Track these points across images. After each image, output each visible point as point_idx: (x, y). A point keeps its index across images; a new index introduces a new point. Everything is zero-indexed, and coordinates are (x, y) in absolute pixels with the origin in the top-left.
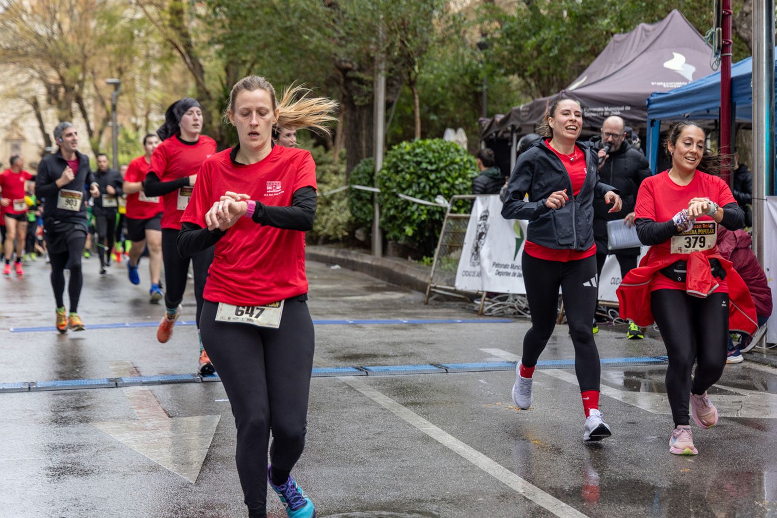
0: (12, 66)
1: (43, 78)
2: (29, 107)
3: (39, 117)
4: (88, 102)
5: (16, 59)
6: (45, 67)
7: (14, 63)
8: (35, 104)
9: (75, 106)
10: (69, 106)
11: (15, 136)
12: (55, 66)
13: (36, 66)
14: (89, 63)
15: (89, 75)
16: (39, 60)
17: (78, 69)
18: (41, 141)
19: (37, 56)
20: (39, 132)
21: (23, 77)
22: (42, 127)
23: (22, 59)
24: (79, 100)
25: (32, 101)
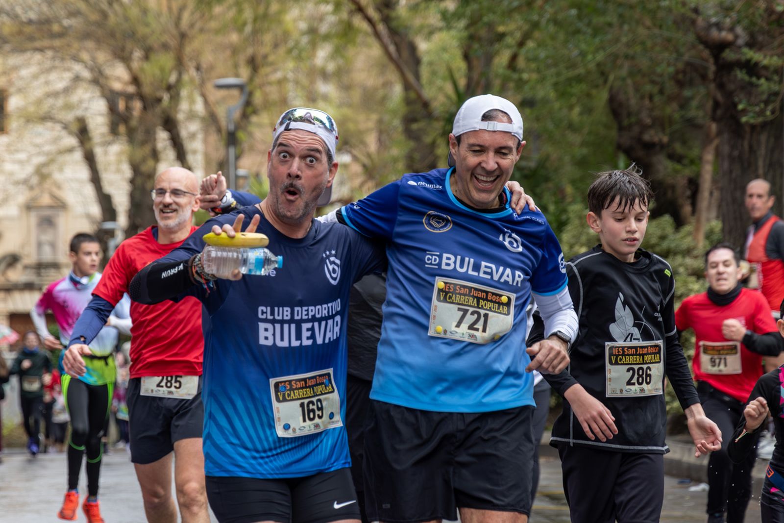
0: (38, 56)
1: (98, 80)
2: (71, 141)
3: (90, 159)
4: (189, 129)
5: (46, 43)
6: (102, 56)
7: (41, 50)
8: (83, 132)
9: (162, 136)
10: (149, 137)
11: (46, 200)
12: (123, 57)
13: (85, 56)
14: (188, 49)
15: (190, 73)
16: (90, 44)
17: (166, 60)
18: (96, 210)
19: (86, 36)
20: (89, 190)
21: (59, 80)
22: (96, 180)
23: (57, 43)
24: (170, 124)
25: (75, 128)
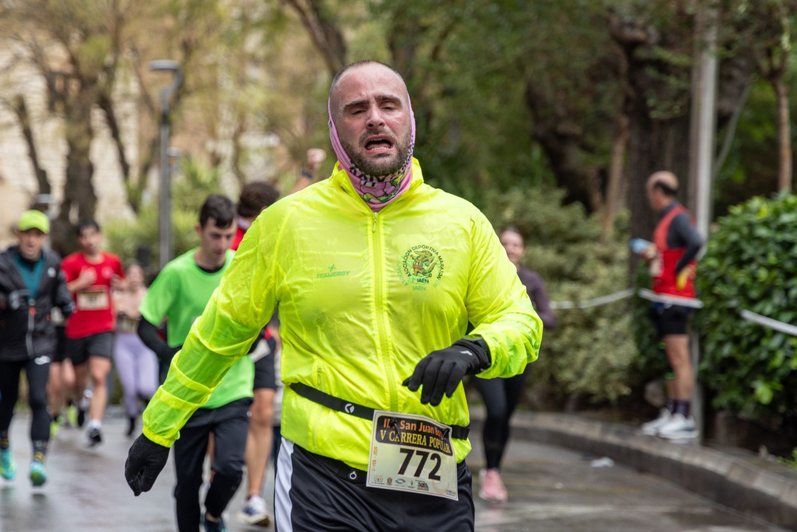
1: (38, 59)
2: (9, 116)
4: (125, 109)
6: (42, 37)
8: (21, 109)
9: (97, 116)
10: (85, 115)
12: (61, 37)
13: (26, 36)
14: (127, 31)
15: (127, 56)
16: (31, 24)
17: (103, 42)
18: (32, 184)
19: (28, 16)
20: (26, 165)
22: (33, 155)
24: (105, 104)
25: (14, 104)
